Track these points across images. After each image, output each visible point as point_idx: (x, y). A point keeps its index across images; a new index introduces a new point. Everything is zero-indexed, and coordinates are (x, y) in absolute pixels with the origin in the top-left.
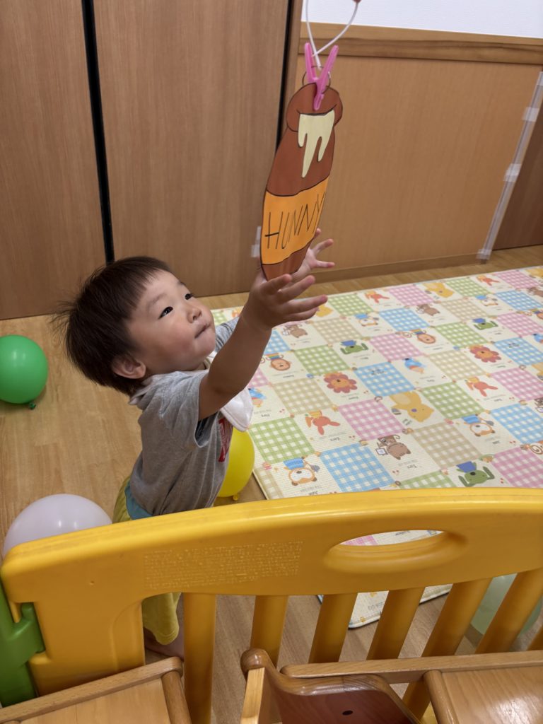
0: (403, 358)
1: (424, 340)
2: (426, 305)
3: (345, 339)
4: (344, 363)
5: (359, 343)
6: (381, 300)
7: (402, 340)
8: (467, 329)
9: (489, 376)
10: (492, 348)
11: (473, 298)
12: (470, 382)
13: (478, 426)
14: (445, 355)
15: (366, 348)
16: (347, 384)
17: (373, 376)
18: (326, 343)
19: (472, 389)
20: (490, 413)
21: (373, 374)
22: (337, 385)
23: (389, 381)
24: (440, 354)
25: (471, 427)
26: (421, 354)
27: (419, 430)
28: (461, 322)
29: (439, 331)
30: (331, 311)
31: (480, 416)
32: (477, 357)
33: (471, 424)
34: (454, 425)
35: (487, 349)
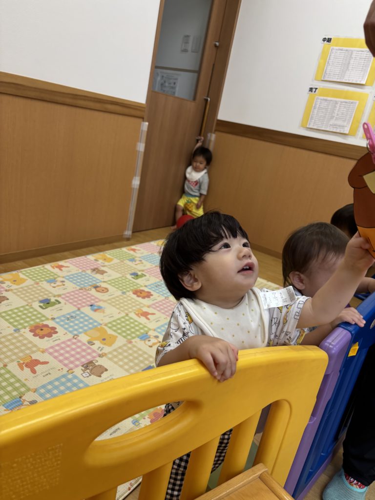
0: (88, 305)
1: (101, 291)
2: (97, 269)
3: (41, 298)
4: (44, 316)
5: (53, 300)
6: (63, 269)
7: (85, 293)
8: (127, 280)
9: (149, 307)
10: (146, 289)
11: (127, 261)
12: (137, 313)
13: (149, 341)
14: (117, 299)
15: (59, 303)
16: (50, 330)
17: (69, 321)
18: (26, 303)
19: (140, 317)
20: (155, 330)
21: (68, 320)
22: (41, 333)
23: (81, 323)
24: (113, 298)
25: (145, 342)
26: (100, 300)
27: (110, 353)
28: (123, 277)
29: (109, 284)
30: (25, 280)
31: (149, 333)
32: (138, 296)
33: (145, 340)
34: (134, 343)
35: (143, 291)
